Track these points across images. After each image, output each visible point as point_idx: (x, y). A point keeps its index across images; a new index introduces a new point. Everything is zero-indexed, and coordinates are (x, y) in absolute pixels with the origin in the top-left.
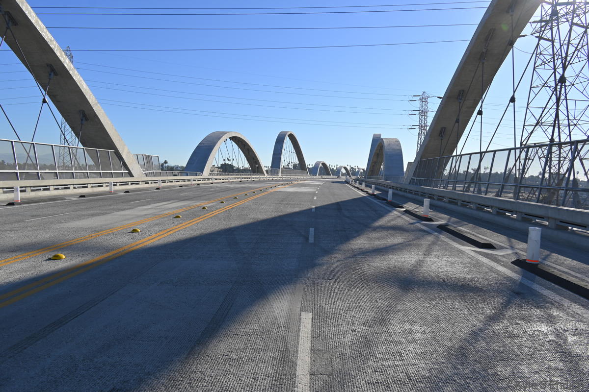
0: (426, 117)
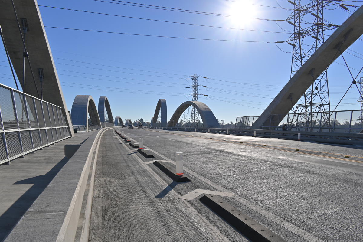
0: (196, 89)
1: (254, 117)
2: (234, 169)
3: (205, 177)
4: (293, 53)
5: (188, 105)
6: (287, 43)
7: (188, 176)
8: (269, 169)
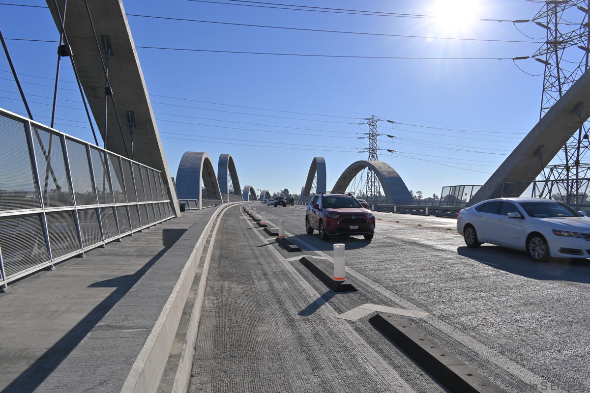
0: (375, 141)
1: (473, 186)
2: (431, 273)
3: (381, 285)
4: (545, 76)
5: (361, 167)
6: (534, 59)
7: (354, 282)
8: (493, 275)
